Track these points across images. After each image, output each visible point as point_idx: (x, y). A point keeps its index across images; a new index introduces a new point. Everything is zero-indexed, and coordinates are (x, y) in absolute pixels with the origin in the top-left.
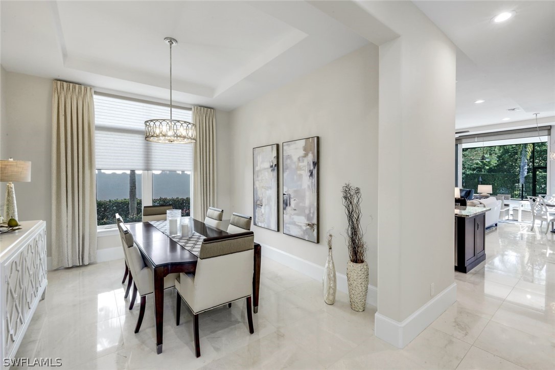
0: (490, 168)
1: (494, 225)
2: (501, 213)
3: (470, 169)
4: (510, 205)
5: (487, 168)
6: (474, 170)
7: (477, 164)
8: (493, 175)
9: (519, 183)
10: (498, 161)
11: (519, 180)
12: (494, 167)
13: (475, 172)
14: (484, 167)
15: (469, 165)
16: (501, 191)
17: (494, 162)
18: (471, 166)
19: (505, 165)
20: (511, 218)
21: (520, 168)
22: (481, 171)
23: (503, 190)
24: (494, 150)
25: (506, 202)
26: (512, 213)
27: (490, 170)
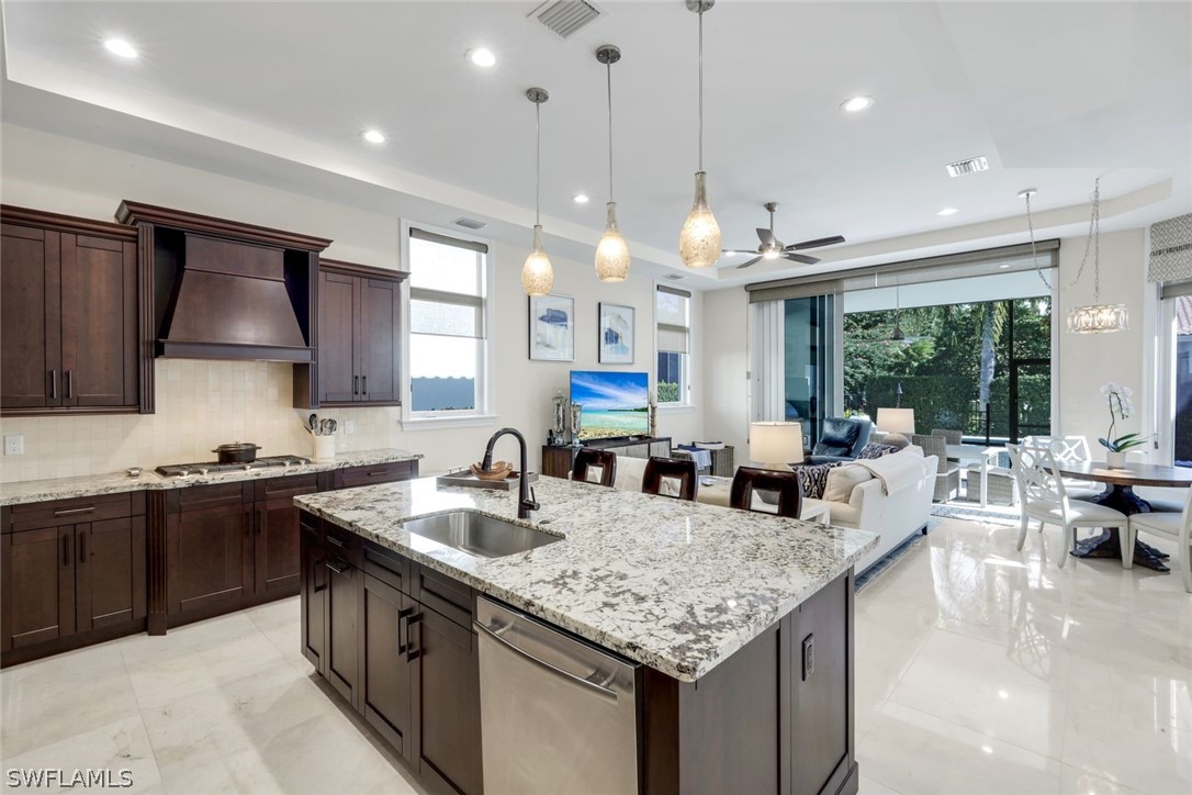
0: (921, 366)
1: (921, 532)
2: (939, 481)
3: (883, 367)
4: (961, 460)
5: (916, 364)
6: (890, 369)
7: (897, 356)
8: (926, 380)
9: (978, 397)
10: (935, 349)
11: (978, 392)
12: (928, 361)
13: (892, 374)
14: (910, 363)
15: (880, 358)
16: (943, 416)
17: (928, 349)
18: (885, 360)
19: (950, 357)
20: (963, 492)
21: (980, 365)
22: (905, 373)
23: (946, 416)
24: (930, 327)
25: (951, 451)
26: (965, 477)
27: (922, 369)
